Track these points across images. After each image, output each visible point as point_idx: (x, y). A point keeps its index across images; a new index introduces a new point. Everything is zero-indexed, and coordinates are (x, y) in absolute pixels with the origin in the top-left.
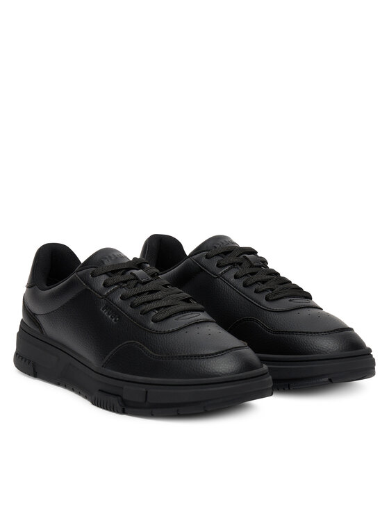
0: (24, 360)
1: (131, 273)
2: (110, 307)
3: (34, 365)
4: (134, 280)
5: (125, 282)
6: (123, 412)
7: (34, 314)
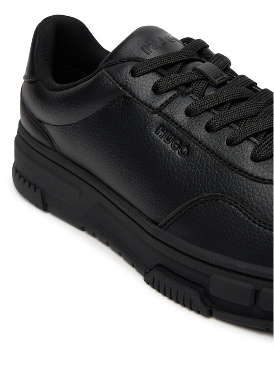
0: (27, 183)
1: (195, 69)
2: (169, 128)
3: (42, 194)
4: (201, 80)
5: (188, 85)
6: (209, 314)
7: (40, 121)
